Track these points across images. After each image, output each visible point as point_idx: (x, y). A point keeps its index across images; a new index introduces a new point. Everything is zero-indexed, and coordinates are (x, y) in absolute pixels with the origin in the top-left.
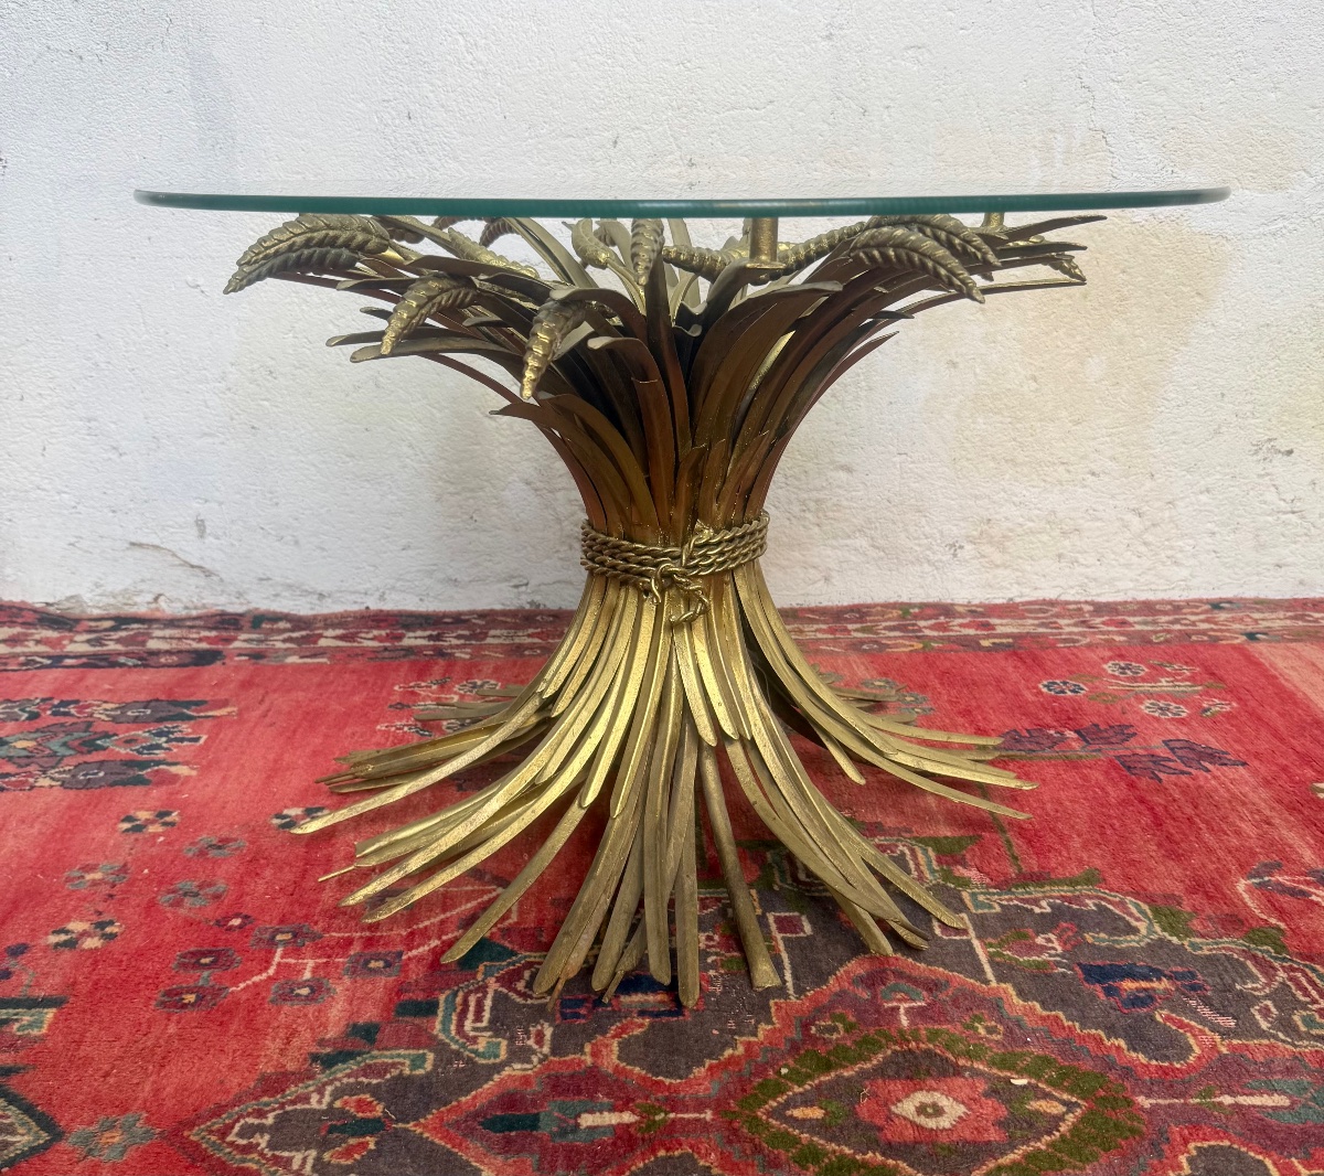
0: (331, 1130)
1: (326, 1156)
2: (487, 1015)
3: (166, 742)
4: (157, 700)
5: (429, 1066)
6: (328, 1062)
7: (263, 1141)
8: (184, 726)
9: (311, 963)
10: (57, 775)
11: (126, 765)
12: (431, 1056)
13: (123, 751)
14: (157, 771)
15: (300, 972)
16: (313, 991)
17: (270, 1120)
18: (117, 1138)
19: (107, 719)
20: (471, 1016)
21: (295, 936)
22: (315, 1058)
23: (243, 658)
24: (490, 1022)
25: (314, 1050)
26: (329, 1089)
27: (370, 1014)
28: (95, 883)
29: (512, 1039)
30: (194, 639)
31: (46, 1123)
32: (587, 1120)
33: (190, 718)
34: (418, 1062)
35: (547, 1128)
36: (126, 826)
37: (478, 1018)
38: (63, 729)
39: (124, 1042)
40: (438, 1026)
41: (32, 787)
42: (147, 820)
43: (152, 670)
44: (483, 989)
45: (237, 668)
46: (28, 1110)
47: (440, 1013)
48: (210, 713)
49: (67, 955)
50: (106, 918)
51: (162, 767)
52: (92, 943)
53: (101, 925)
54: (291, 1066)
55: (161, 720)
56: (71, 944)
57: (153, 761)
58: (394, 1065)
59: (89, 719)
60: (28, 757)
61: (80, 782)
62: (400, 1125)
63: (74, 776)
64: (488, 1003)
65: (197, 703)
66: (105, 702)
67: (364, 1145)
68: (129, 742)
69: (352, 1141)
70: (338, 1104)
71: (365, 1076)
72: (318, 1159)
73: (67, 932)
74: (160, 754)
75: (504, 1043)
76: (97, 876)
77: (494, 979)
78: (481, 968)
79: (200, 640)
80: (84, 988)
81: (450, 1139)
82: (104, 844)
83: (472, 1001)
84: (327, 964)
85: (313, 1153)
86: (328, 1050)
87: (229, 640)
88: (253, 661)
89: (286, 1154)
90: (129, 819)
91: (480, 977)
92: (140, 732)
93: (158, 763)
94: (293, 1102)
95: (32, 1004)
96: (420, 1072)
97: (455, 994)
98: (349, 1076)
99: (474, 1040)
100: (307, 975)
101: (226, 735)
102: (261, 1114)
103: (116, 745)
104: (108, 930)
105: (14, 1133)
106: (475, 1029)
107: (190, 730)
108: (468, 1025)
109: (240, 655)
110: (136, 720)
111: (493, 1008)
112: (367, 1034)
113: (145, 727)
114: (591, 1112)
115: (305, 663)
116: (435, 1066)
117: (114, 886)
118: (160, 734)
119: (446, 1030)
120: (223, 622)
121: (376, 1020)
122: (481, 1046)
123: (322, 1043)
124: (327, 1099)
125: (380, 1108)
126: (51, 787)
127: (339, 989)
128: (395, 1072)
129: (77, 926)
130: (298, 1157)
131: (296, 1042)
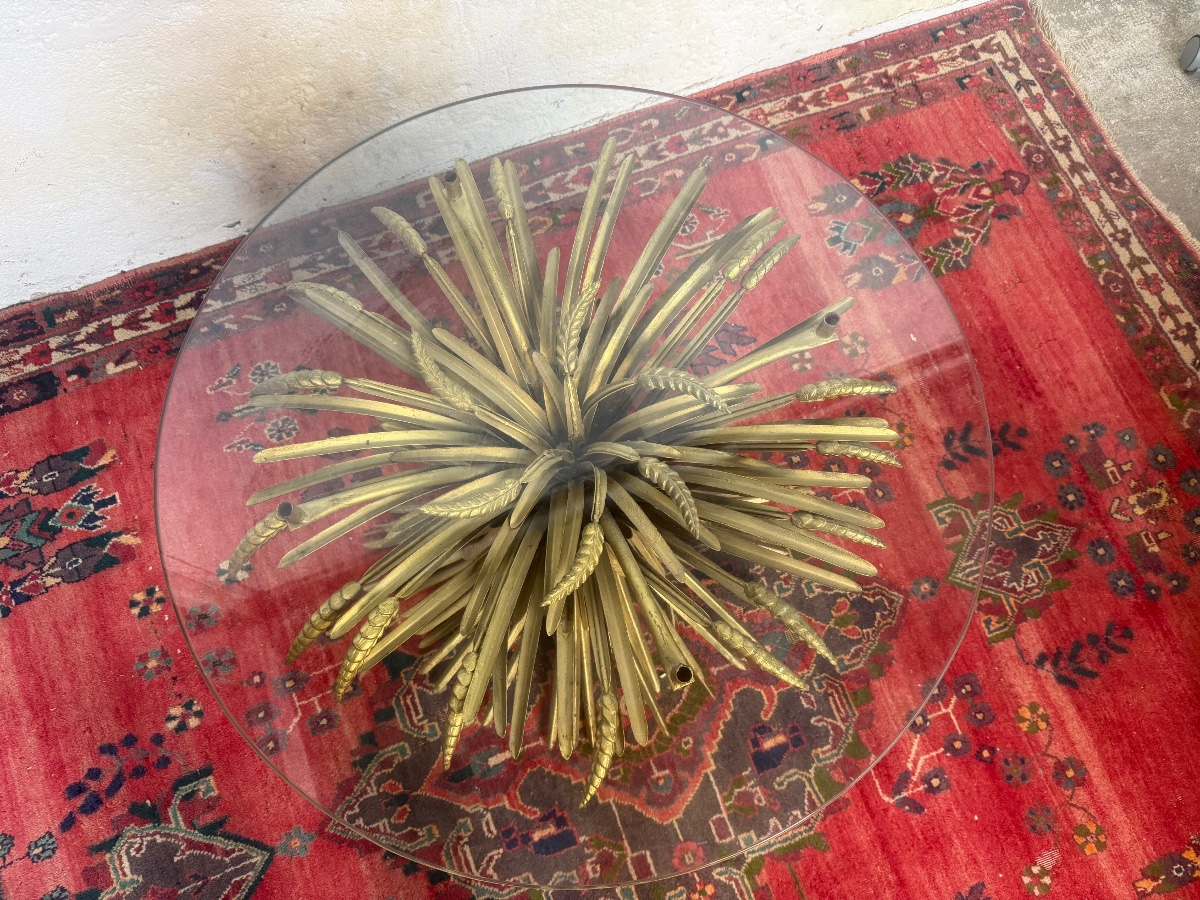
0: (387, 805)
1: (392, 820)
2: (420, 708)
3: (96, 509)
4: (52, 457)
5: (409, 752)
6: (363, 764)
7: (360, 821)
8: (95, 485)
9: (315, 699)
10: (51, 571)
11: (88, 545)
12: (407, 745)
13: (75, 529)
14: (113, 546)
15: (314, 708)
16: (329, 720)
17: (357, 810)
18: (296, 843)
19: (35, 492)
20: (413, 713)
21: (295, 681)
22: (354, 764)
23: (74, 377)
24: (425, 713)
25: (353, 759)
26: (372, 781)
27: (365, 727)
28: (158, 670)
29: (439, 721)
30: (19, 362)
31: (259, 845)
32: (493, 761)
33: (91, 474)
34: (403, 752)
35: (477, 772)
36: (136, 611)
37: (417, 714)
38: (13, 515)
39: (260, 785)
40: (401, 726)
41: (47, 589)
42: (144, 601)
43: (18, 413)
44: (409, 691)
45: (80, 393)
46: (246, 841)
47: (397, 715)
48: (102, 462)
49: (187, 736)
50: (186, 699)
51: (114, 539)
52: (193, 722)
53: (188, 706)
54: (348, 774)
55: (73, 482)
56: (182, 727)
57: (103, 536)
58: (393, 757)
59: (22, 497)
60: (16, 555)
61: (71, 573)
62: (414, 794)
63: (64, 567)
64: (417, 700)
65: (84, 451)
66: (17, 472)
67: (405, 809)
68: (71, 515)
69: (399, 809)
70: (381, 790)
71: (384, 768)
72: (389, 823)
73: (174, 718)
74: (102, 526)
75: (436, 724)
76: (152, 664)
77: (412, 682)
78: (402, 675)
79: (25, 360)
80: (213, 756)
81: (440, 794)
82: (134, 632)
83: (409, 701)
84: (323, 697)
85: (385, 820)
86: (358, 758)
87: (46, 353)
88: (84, 380)
89: (375, 825)
90: (134, 604)
91: (405, 682)
92: (70, 502)
93: (108, 536)
94: (361, 796)
95: (196, 777)
96: (406, 758)
97: (398, 700)
98: (376, 771)
99: (422, 728)
100: (319, 710)
101: (129, 487)
102: (351, 808)
103: (65, 523)
104: (195, 708)
105: (251, 857)
106: (419, 721)
107: (101, 489)
108: (415, 719)
109: (69, 373)
110: (55, 487)
111: (422, 704)
112: (370, 741)
113: (69, 495)
114: (491, 756)
115: (124, 372)
116: (412, 750)
117: (169, 669)
118: (86, 500)
119: (406, 726)
120: (22, 326)
121: (370, 729)
122: (427, 731)
123: (353, 753)
124: (375, 788)
125: (400, 786)
126: (58, 584)
127: (340, 713)
128: (396, 761)
129: (176, 711)
130: (380, 824)
131: (341, 759)
